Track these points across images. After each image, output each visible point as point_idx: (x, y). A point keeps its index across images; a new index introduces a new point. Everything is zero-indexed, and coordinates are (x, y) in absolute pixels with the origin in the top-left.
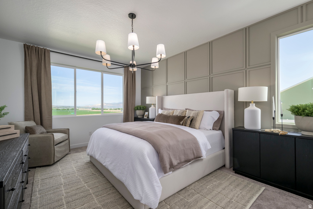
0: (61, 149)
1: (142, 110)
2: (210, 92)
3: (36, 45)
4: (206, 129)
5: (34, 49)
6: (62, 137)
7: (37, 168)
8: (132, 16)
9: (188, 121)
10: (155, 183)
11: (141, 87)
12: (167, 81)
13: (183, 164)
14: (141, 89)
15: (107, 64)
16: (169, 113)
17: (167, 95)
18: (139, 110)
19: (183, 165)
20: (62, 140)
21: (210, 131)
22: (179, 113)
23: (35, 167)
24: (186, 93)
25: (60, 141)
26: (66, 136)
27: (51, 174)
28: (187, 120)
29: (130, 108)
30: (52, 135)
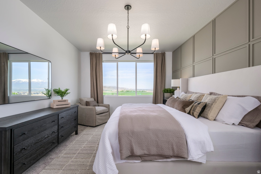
0: (102, 118)
1: (169, 93)
2: (249, 66)
3: (95, 52)
4: (224, 122)
5: (94, 54)
6: (103, 110)
7: (88, 127)
8: (128, 7)
9: (198, 107)
10: (107, 164)
11: (172, 71)
12: (194, 61)
13: (156, 157)
14: (172, 72)
15: (115, 55)
16: (186, 96)
17: (194, 76)
18: (166, 93)
19: (156, 159)
20: (103, 112)
21: (233, 126)
22: (195, 97)
23: (88, 126)
24: (214, 72)
25: (101, 112)
26: (107, 109)
27: (90, 132)
28: (196, 106)
29: (159, 91)
30: (94, 108)
